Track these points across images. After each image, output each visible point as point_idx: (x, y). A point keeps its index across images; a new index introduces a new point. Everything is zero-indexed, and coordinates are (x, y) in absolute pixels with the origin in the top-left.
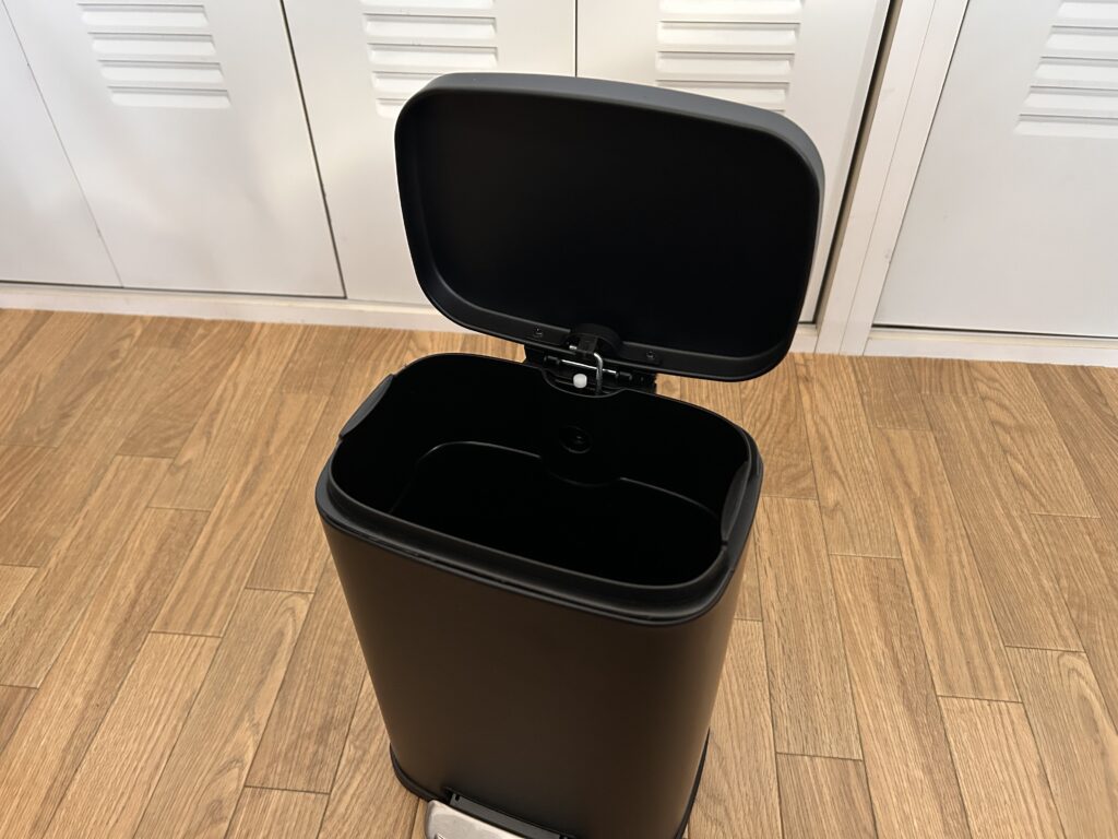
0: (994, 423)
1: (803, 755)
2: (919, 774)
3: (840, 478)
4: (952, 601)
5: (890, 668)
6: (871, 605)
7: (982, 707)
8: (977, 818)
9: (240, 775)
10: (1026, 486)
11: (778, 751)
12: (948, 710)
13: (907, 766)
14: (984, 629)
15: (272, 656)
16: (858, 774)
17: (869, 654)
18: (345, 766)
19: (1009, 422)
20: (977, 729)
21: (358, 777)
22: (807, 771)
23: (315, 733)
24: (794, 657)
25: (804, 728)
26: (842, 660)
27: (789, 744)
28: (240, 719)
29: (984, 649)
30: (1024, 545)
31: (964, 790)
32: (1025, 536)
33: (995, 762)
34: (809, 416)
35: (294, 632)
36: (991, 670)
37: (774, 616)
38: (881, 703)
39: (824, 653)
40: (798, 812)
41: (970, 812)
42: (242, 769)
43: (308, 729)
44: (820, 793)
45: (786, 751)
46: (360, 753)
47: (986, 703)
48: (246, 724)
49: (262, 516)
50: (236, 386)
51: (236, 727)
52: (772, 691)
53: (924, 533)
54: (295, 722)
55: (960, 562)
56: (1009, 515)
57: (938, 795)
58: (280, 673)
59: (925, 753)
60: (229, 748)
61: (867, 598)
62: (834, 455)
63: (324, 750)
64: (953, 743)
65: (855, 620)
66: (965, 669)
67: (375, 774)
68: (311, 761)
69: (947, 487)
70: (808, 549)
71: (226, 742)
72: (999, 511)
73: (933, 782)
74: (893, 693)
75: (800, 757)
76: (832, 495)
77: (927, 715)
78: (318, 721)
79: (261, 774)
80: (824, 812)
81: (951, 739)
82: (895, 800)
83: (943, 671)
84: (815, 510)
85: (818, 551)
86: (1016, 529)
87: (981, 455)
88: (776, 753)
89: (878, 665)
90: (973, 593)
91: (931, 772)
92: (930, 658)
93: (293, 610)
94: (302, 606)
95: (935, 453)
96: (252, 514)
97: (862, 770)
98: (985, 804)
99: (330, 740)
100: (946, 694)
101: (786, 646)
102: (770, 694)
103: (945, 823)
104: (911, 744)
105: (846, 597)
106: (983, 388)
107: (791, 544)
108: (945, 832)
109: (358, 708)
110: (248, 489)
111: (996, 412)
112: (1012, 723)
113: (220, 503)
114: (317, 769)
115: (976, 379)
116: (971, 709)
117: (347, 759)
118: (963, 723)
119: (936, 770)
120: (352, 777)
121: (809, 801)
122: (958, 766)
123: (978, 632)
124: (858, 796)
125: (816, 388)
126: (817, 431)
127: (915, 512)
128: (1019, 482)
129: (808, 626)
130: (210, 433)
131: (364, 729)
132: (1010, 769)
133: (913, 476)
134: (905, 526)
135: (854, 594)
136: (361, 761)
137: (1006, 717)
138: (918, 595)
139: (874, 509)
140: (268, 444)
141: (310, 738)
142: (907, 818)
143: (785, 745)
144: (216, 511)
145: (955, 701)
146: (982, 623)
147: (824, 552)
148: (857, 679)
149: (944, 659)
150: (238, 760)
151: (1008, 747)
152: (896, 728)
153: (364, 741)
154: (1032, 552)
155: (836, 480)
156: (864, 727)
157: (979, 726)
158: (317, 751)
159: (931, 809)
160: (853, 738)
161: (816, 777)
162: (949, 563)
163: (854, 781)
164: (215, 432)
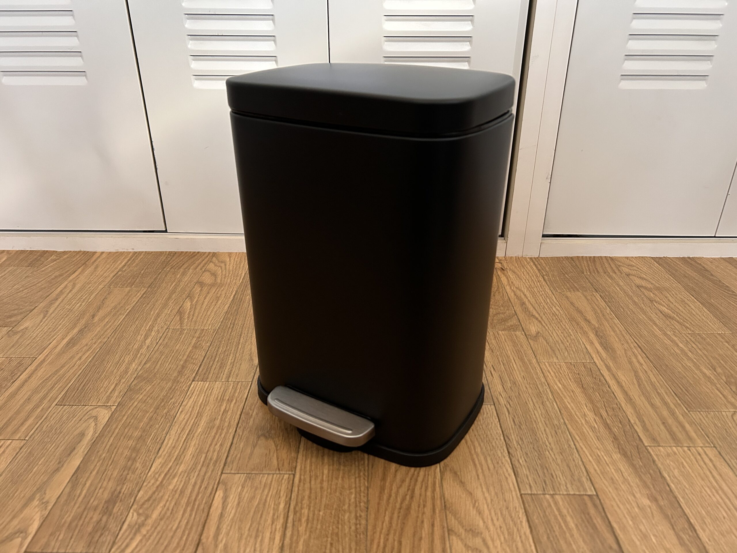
0: (638, 287)
1: (544, 494)
2: (646, 502)
3: (537, 319)
4: (639, 385)
5: (602, 429)
6: (578, 391)
7: (684, 451)
8: (704, 530)
9: (21, 544)
10: (673, 318)
11: (522, 492)
12: (657, 455)
13: (635, 496)
14: (669, 401)
15: (71, 450)
16: (595, 506)
17: (583, 422)
18: (126, 531)
19: (649, 286)
20: (684, 467)
21: (138, 538)
22: (550, 505)
23: (101, 506)
24: (523, 427)
25: (541, 473)
26: (563, 426)
27: (530, 487)
28: (31, 499)
29: (673, 413)
30: (682, 350)
31: (687, 511)
32: (681, 345)
33: (707, 489)
34: (508, 288)
35: (95, 432)
36: (683, 427)
37: (502, 401)
38: (602, 454)
39: (547, 422)
40: (548, 538)
41: (697, 527)
42: (25, 538)
43: (95, 503)
44: (565, 522)
45: (530, 492)
46: (143, 518)
47: (686, 449)
48: (36, 502)
49: (80, 358)
50: (74, 285)
51: (25, 505)
52: (510, 451)
53: (607, 346)
54: (84, 498)
55: (639, 362)
56: (665, 334)
57: (666, 517)
58: (76, 462)
59: (646, 486)
60: (15, 522)
61: (573, 386)
62: (530, 307)
63: (108, 518)
64: (668, 478)
65: (567, 401)
66: (662, 427)
67: (155, 534)
68: (94, 528)
69: (616, 321)
70: (522, 359)
71: (14, 517)
72: (658, 332)
73: (660, 508)
74: (610, 445)
75: (542, 496)
76: (533, 329)
77: (641, 459)
78: (106, 496)
79: (44, 541)
80: (572, 536)
81: (666, 475)
82: (631, 523)
83: (645, 428)
84: (522, 337)
85: (529, 361)
86: (673, 341)
87: (635, 303)
88: (521, 495)
89: (592, 428)
90: (653, 379)
91: (656, 500)
92: (632, 422)
93: (96, 418)
94: (104, 415)
95: (603, 304)
96: (72, 357)
97: (598, 502)
98: (708, 520)
99: (115, 510)
100: (652, 445)
101: (516, 420)
102: (509, 452)
103: (679, 538)
104: (634, 481)
105: (558, 386)
106: (626, 270)
107: (509, 357)
108: (680, 544)
109: (145, 484)
110: (72, 343)
111: (638, 281)
112: (711, 460)
113: (46, 352)
114: (99, 534)
115: (619, 266)
116: (675, 453)
117: (129, 525)
118: (671, 463)
119: (659, 498)
120: (132, 539)
121: (556, 528)
122: (677, 493)
123: (666, 404)
124: (598, 521)
125: (510, 273)
126: (515, 295)
127: (597, 335)
128: (667, 316)
129: (531, 405)
130: (47, 311)
131: (148, 500)
132: (720, 492)
133: (590, 316)
134: (592, 343)
135: (563, 385)
136: (143, 524)
137: (704, 456)
138: (612, 383)
139: (566, 335)
140: (93, 316)
141: (95, 510)
142: (645, 537)
143: (528, 487)
144: (41, 357)
145: (661, 448)
146: (667, 397)
147: (534, 361)
148: (578, 438)
149: (644, 421)
150: (22, 532)
151: (714, 477)
152: (618, 470)
153: (147, 509)
154: (690, 354)
155: (534, 320)
156: (592, 471)
157: (685, 463)
158: (101, 520)
159: (664, 527)
160: (584, 479)
161: (559, 510)
162: (631, 363)
163: (592, 511)
164: (51, 311)
